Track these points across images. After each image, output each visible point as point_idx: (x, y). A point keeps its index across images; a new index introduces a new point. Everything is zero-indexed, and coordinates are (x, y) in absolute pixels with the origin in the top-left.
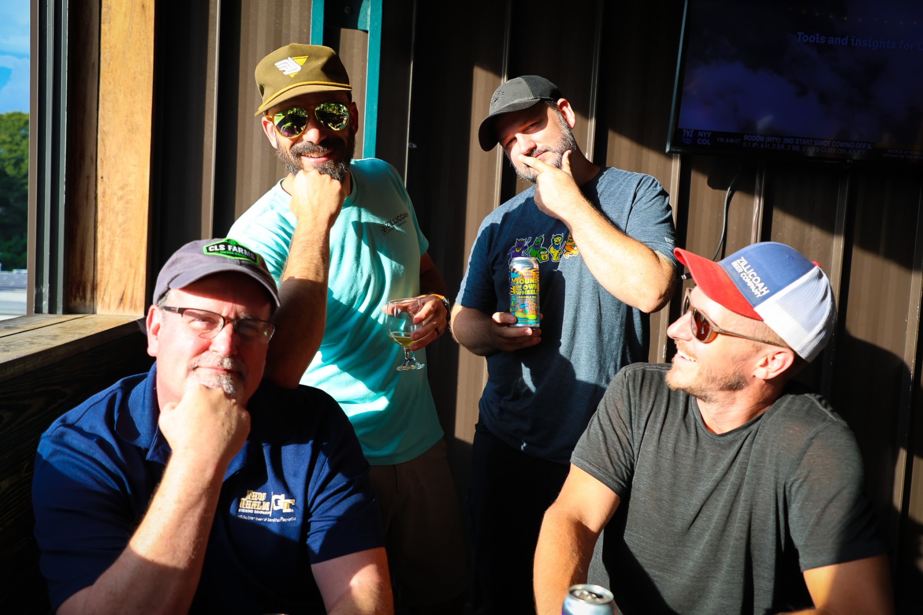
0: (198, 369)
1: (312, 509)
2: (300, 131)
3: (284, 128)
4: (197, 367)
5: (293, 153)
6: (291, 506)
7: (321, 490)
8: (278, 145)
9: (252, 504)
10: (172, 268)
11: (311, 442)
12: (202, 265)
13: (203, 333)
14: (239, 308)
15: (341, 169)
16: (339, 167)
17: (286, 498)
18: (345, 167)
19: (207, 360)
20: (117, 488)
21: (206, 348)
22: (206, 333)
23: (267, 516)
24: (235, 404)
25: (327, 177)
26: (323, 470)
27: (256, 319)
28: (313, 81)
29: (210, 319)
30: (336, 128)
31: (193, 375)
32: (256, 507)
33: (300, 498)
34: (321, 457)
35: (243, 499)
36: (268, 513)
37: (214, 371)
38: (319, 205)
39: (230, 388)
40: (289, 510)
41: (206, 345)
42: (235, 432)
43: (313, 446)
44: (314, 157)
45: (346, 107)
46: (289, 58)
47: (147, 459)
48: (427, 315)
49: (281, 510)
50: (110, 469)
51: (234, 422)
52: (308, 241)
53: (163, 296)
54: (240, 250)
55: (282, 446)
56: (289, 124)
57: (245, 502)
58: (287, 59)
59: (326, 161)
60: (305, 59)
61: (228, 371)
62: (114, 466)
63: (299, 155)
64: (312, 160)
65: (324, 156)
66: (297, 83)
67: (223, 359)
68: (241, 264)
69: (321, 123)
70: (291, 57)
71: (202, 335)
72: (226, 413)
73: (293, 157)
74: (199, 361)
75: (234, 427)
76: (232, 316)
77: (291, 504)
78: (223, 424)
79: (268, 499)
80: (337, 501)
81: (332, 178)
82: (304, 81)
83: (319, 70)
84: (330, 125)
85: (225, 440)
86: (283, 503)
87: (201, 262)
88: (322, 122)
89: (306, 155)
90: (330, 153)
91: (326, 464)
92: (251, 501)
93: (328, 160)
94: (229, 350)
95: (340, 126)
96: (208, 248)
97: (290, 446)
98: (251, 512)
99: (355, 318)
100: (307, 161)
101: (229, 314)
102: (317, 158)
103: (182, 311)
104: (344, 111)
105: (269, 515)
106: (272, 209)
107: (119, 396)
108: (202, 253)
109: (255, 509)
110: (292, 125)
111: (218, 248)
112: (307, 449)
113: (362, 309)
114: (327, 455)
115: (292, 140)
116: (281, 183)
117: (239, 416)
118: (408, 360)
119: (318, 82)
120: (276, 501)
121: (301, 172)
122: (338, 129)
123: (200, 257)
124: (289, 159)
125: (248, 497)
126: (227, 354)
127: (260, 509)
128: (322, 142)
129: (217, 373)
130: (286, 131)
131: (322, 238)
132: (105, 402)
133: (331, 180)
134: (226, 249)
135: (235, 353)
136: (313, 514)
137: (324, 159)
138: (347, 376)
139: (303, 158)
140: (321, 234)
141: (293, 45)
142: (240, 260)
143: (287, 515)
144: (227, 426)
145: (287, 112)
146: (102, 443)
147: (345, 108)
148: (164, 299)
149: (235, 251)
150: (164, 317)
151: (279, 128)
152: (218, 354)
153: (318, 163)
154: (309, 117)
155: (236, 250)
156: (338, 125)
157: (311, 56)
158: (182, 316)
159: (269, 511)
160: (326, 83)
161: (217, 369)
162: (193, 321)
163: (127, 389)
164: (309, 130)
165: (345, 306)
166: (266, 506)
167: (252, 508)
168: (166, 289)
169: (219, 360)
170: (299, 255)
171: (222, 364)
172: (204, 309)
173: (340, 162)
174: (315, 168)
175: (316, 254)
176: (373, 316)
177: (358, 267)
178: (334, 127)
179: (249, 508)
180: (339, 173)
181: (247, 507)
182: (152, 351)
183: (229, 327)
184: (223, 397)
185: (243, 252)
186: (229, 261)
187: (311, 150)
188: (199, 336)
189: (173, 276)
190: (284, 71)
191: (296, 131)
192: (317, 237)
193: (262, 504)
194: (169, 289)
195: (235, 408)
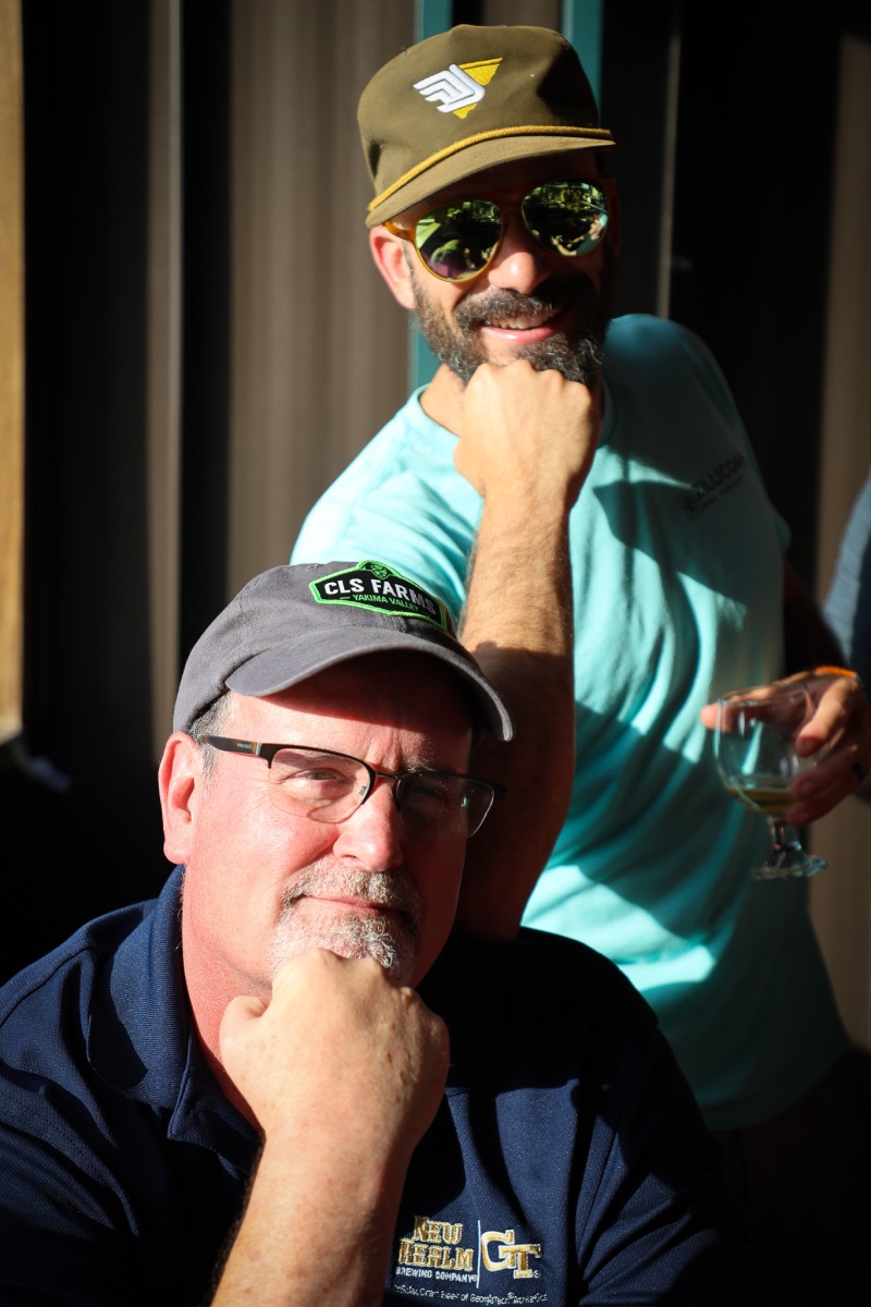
0: (303, 901)
1: (588, 1271)
2: (480, 263)
3: (440, 255)
4: (303, 896)
5: (462, 321)
6: (532, 1262)
7: (609, 1220)
8: (419, 298)
9: (427, 1254)
10: (228, 638)
11: (572, 1084)
12: (312, 633)
13: (316, 809)
14: (410, 740)
15: (586, 356)
16: (579, 352)
17: (518, 1242)
18: (596, 351)
19: (329, 878)
20: (106, 1222)
21: (325, 847)
22: (323, 807)
23: (468, 1287)
24: (410, 1000)
25: (551, 377)
26: (609, 1166)
27: (443, 771)
28: (518, 125)
29: (331, 771)
30: (571, 250)
31: (292, 916)
32: (440, 1262)
33: (556, 1242)
34: (601, 1130)
35: (406, 1241)
36: (472, 1278)
37: (345, 909)
38: (539, 453)
39: (385, 953)
40: (528, 1274)
41: (326, 841)
42: (419, 1077)
43: (578, 1098)
44: (517, 329)
45: (599, 190)
46: (453, 67)
47: (169, 1135)
48: (832, 730)
49: (508, 1273)
50: (84, 1168)
51: (414, 1049)
52: (517, 549)
53: (205, 709)
54: (401, 592)
55: (496, 1095)
56: (450, 245)
57: (412, 1250)
58: (447, 69)
59: (547, 337)
60: (495, 67)
61: (379, 909)
62: (96, 1162)
63: (476, 324)
64: (511, 336)
65: (543, 325)
66: (475, 133)
67: (368, 875)
68: (410, 630)
69: (533, 236)
70: (457, 64)
71: (315, 815)
72: (394, 1027)
73: (460, 330)
74: (307, 881)
75: (415, 1063)
76: (390, 764)
77: (531, 1256)
78: (390, 1057)
79: (469, 1240)
80: (655, 1248)
81: (566, 377)
82: (494, 128)
83: (530, 95)
84: (555, 242)
85: (398, 1099)
86: (510, 1252)
87: (308, 624)
88: (536, 233)
89: (495, 323)
90: (556, 315)
91: (616, 1150)
92: (426, 1246)
93: (551, 335)
94: (388, 854)
95: (581, 242)
96: (320, 587)
97: (518, 1091)
98: (427, 1274)
99: (625, 747)
100: (498, 340)
101: (382, 760)
102: (523, 330)
103: (269, 752)
104: (593, 201)
105: (474, 1283)
106: (403, 467)
107: (87, 970)
108: (309, 601)
109: (436, 1266)
110: (461, 247)
111: (347, 586)
112: (560, 1103)
113: (643, 722)
114: (615, 1126)
115: (459, 285)
116: (419, 398)
117: (424, 1031)
118: (781, 851)
119: (531, 128)
120: (494, 1247)
121: (483, 371)
122: (574, 253)
123: (306, 611)
124: (451, 337)
125: (418, 1234)
126: (381, 865)
127: (449, 1267)
128: (540, 290)
129: (353, 913)
130: (444, 263)
131: (553, 540)
132: (56, 985)
133: (563, 386)
134: (368, 590)
135: (399, 861)
136: (591, 1284)
137: (540, 332)
138: (605, 897)
139: (486, 331)
140: (550, 529)
141: (461, 31)
142: (405, 618)
143: (523, 1287)
144: (399, 1059)
145: (447, 213)
146: (59, 1098)
147: (595, 193)
148: (207, 716)
149: (389, 595)
150: (210, 763)
151: (426, 257)
152: (355, 863)
153: (526, 343)
154: (506, 226)
155: (391, 591)
156: (576, 240)
157: (510, 58)
158: (270, 767)
159: (474, 1272)
160: (551, 128)
161: (352, 904)
162: (291, 776)
163: (104, 946)
164: (506, 257)
165: (598, 716)
166: (466, 1256)
167: (429, 1265)
168: (217, 692)
169: (358, 878)
170: (497, 589)
171: (365, 890)
172: (322, 747)
173: (583, 338)
174: (520, 356)
175: (542, 582)
176: (671, 740)
177: (630, 606)
178: (564, 245)
179: (422, 1264)
180: (581, 367)
181: (415, 1263)
182: (173, 850)
183: (383, 792)
184: (381, 981)
185: (408, 594)
186: (381, 622)
187: (511, 308)
188: (309, 815)
189: (236, 659)
190: (440, 103)
191: (468, 261)
192: (539, 538)
193: (453, 1255)
194: (224, 691)
195: (413, 1009)
